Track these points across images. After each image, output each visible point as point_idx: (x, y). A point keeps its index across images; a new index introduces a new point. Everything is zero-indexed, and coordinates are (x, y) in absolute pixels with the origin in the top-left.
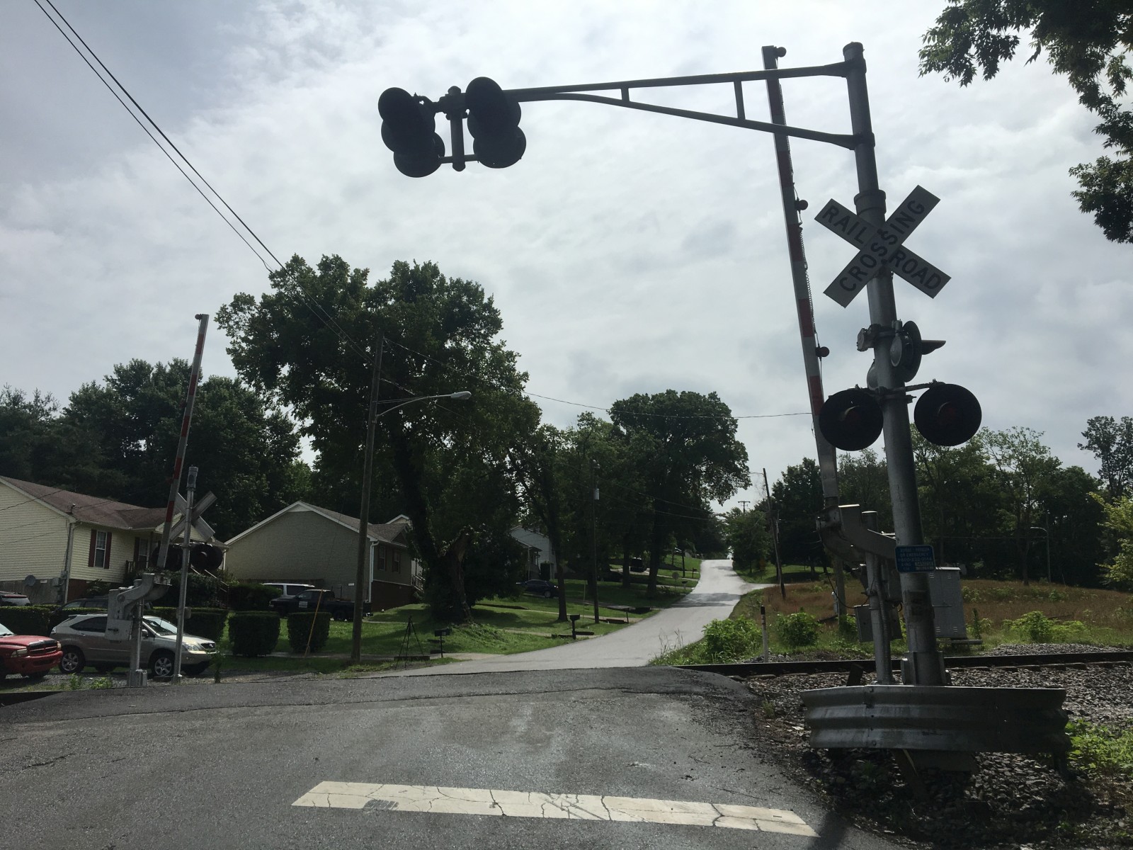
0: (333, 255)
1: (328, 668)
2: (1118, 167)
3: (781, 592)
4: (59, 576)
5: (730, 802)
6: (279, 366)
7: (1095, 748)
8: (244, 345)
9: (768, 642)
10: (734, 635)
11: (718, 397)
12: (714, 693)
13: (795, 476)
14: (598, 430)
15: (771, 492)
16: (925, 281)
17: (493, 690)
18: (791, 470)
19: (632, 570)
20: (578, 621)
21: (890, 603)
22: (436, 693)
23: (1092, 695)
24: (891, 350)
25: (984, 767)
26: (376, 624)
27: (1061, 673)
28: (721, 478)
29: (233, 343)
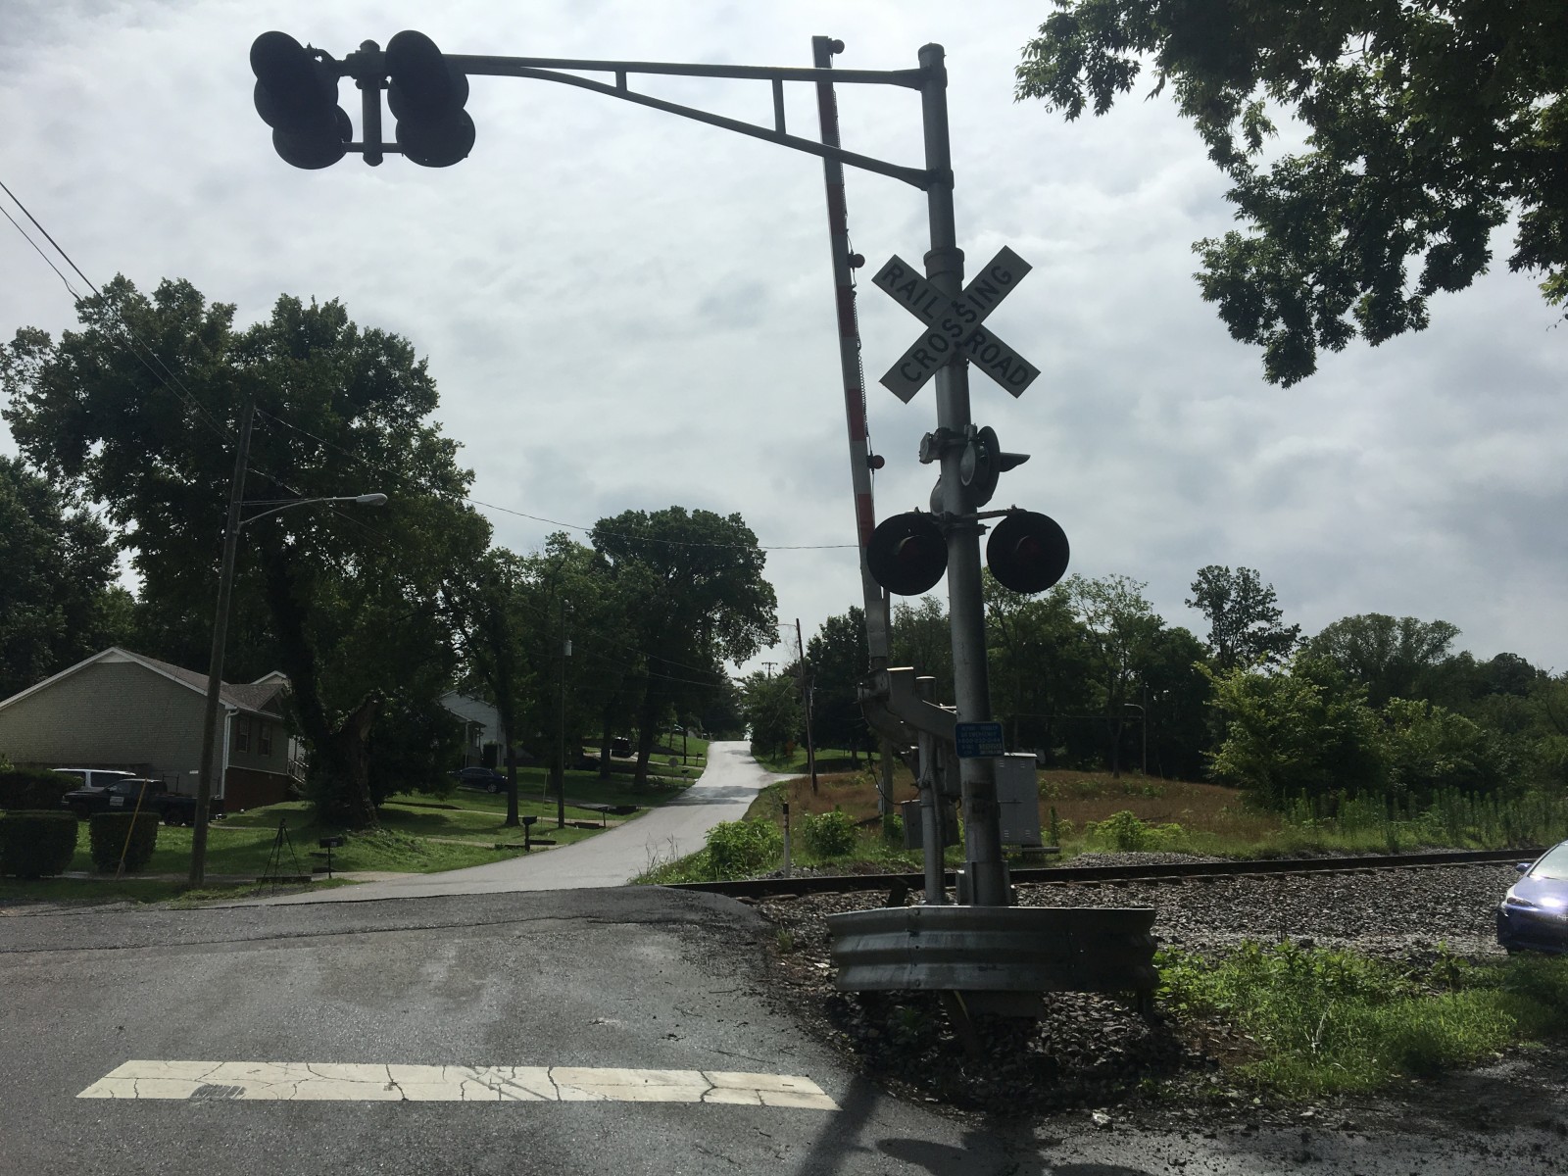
0: (179, 280)
1: (151, 895)
2: (1250, 246)
3: (812, 785)
5: (726, 1068)
6: (88, 442)
7: (1187, 984)
8: (31, 406)
9: (791, 851)
10: (747, 842)
11: (742, 520)
12: (712, 921)
13: (838, 631)
14: (574, 558)
15: (806, 651)
16: (1008, 374)
17: (401, 924)
18: (832, 622)
19: (613, 755)
20: (534, 825)
21: (947, 798)
22: (314, 930)
23: (1187, 917)
24: (962, 464)
25: (1053, 1011)
26: (230, 830)
27: (1152, 889)
28: (740, 631)
29: (14, 403)
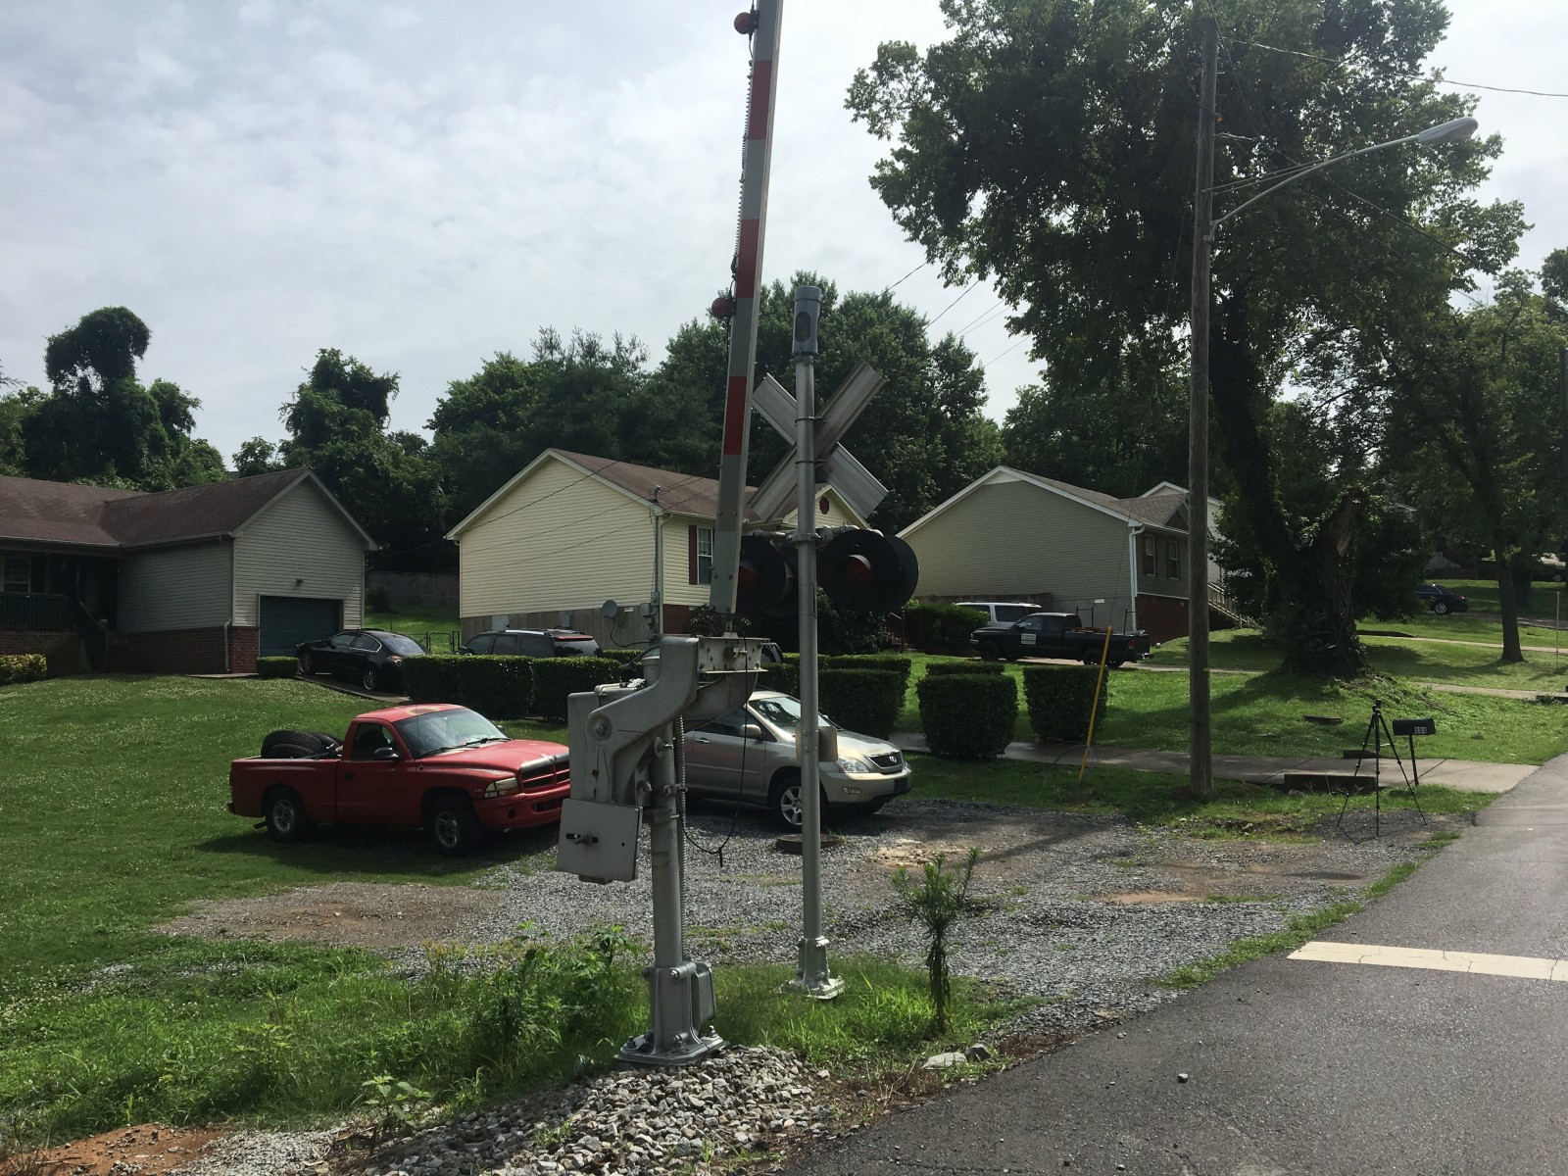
4: (648, 600)
6: (968, 197)
29: (882, 160)
